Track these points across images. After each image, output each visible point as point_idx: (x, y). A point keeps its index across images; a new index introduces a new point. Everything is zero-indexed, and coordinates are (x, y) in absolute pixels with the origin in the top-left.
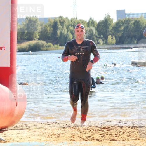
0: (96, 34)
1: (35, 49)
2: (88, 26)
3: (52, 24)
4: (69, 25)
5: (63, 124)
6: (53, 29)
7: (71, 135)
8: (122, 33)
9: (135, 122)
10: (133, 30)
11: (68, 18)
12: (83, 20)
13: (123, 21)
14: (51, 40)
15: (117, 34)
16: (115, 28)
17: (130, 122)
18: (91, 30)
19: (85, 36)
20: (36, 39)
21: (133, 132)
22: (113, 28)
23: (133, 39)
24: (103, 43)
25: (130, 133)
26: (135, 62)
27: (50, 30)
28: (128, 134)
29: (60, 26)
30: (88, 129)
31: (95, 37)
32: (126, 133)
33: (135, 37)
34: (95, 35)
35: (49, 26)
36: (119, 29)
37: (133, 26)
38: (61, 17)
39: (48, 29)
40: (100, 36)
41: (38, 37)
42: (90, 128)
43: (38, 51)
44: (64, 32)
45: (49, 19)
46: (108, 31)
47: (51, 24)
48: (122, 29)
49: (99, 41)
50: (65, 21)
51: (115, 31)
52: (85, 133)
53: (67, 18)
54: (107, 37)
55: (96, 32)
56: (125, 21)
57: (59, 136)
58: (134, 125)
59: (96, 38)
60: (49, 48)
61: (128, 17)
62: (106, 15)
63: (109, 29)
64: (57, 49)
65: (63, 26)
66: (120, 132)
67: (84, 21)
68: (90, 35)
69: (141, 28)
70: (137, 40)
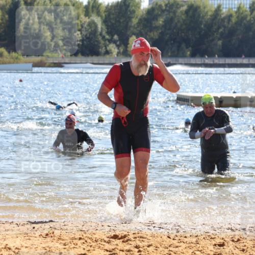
0: (104, 33)
2: (87, 14)
3: (8, 7)
6: (9, 17)
8: (160, 31)
9: (182, 226)
10: (184, 27)
13: (163, 5)
15: (149, 33)
16: (146, 20)
17: (170, 227)
18: (92, 24)
19: (80, 35)
21: (177, 247)
22: (140, 20)
23: (183, 45)
24: (118, 54)
25: (171, 249)
26: (185, 96)
27: (2, 19)
28: (166, 251)
31: (100, 38)
32: (161, 249)
33: (187, 41)
34: (101, 34)
36: (154, 22)
37: (184, 17)
40: (113, 36)
42: (85, 235)
46: (131, 26)
48: (161, 22)
49: (108, 48)
50: (35, 1)
51: (145, 26)
54: (127, 39)
55: (104, 27)
56: (166, 5)
58: (178, 232)
59: (102, 42)
63: (132, 22)
64: (17, 63)
66: (148, 246)
68: (90, 34)
69: (201, 23)
70: (190, 48)
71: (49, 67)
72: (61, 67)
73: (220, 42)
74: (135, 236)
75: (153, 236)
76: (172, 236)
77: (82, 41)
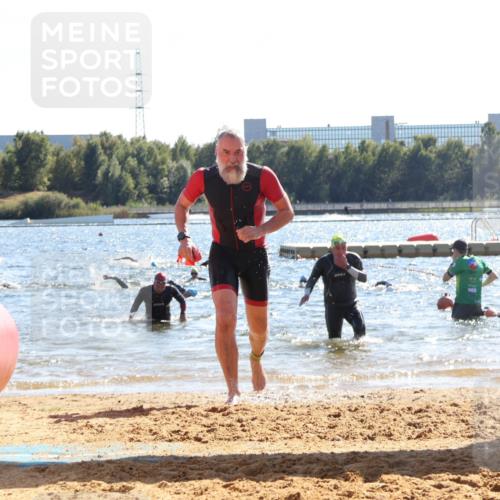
1: (41, 212)
2: (174, 157)
3: (83, 152)
4: (127, 155)
5: (111, 400)
6: (86, 164)
7: (131, 428)
10: (286, 170)
11: (124, 137)
12: (159, 142)
13: (262, 146)
14: (80, 192)
18: (181, 168)
19: (167, 182)
20: (41, 187)
21: (285, 420)
25: (279, 422)
26: (290, 247)
27: (77, 166)
28: (274, 425)
29: (103, 157)
30: (173, 413)
32: (267, 422)
35: (74, 156)
37: (285, 159)
38: (104, 135)
39: (74, 163)
41: (48, 183)
43: (47, 218)
44: (114, 171)
45: (74, 139)
47: (78, 153)
50: (114, 145)
52: (165, 421)
53: (120, 137)
56: (265, 147)
57: (100, 429)
58: (286, 402)
60: (76, 210)
61: (272, 138)
62: (219, 130)
64: (96, 214)
65: (110, 156)
66: (253, 419)
67: (162, 145)
68: (179, 180)
69: (305, 165)
70: (294, 194)
71: (133, 217)
72: (148, 217)
73: (327, 187)
74: (237, 408)
75: (258, 408)
76: (280, 407)
77: (170, 187)
